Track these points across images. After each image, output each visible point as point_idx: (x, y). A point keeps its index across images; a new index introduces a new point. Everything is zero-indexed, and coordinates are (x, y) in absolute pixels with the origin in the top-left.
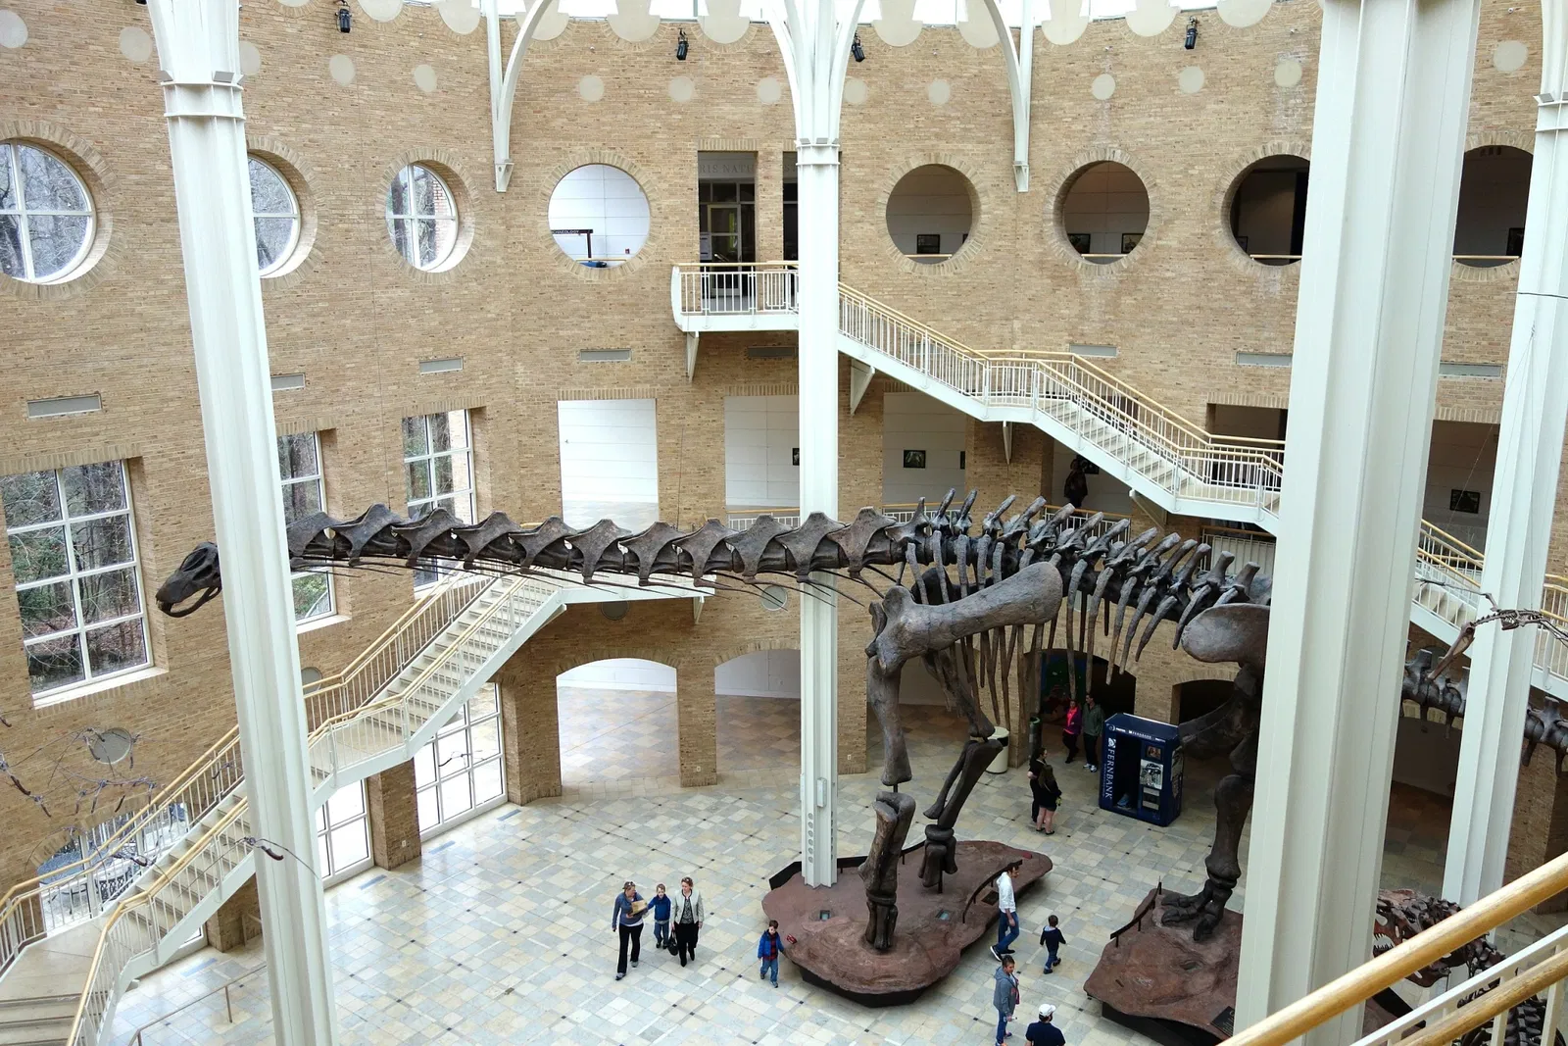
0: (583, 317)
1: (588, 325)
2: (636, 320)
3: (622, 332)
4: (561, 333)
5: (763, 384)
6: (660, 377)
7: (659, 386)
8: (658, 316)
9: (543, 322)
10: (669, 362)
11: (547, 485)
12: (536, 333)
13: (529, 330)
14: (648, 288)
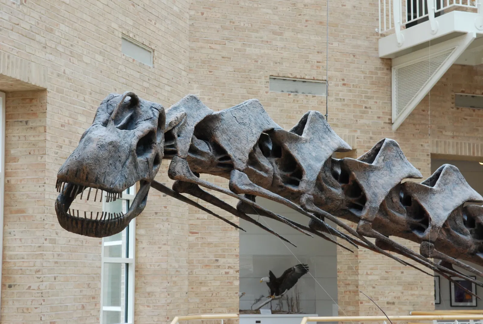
0: (274, 33)
1: (280, 44)
2: (336, 44)
3: (319, 58)
4: (249, 50)
5: (471, 141)
6: (361, 122)
7: (358, 133)
8: (359, 42)
9: (226, 33)
10: (371, 103)
11: (222, 261)
12: (218, 47)
13: (208, 42)
14: (349, 6)
